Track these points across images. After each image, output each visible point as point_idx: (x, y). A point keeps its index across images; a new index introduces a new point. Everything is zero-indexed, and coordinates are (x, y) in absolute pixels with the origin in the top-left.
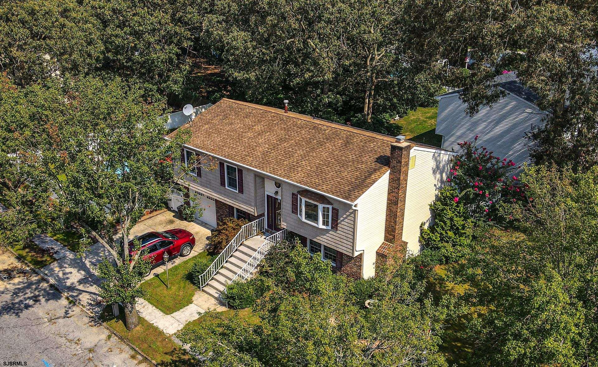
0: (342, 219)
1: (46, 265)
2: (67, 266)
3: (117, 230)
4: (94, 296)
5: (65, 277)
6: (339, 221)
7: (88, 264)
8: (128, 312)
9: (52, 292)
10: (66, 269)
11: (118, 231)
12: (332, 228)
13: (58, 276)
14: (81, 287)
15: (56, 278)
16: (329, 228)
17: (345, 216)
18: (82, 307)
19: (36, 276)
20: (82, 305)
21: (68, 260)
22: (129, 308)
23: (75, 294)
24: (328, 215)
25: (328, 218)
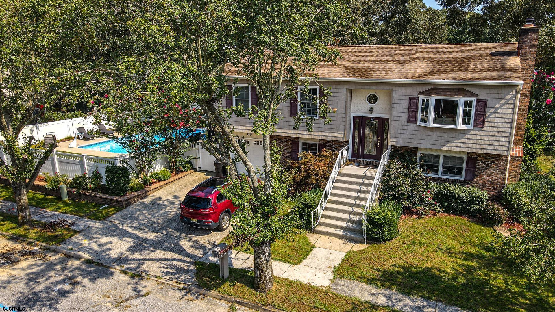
0: (492, 110)
1: (64, 240)
2: (99, 236)
3: (146, 193)
4: (166, 262)
5: (104, 248)
6: (487, 115)
7: (130, 230)
8: (264, 262)
9: (93, 269)
10: (100, 240)
11: (148, 193)
12: (474, 126)
13: (92, 249)
14: (137, 256)
15: (91, 251)
16: (471, 127)
17: (497, 106)
18: (156, 279)
19: (54, 255)
20: (155, 276)
21: (94, 230)
22: (267, 254)
23: (133, 266)
24: (470, 111)
25: (470, 115)
